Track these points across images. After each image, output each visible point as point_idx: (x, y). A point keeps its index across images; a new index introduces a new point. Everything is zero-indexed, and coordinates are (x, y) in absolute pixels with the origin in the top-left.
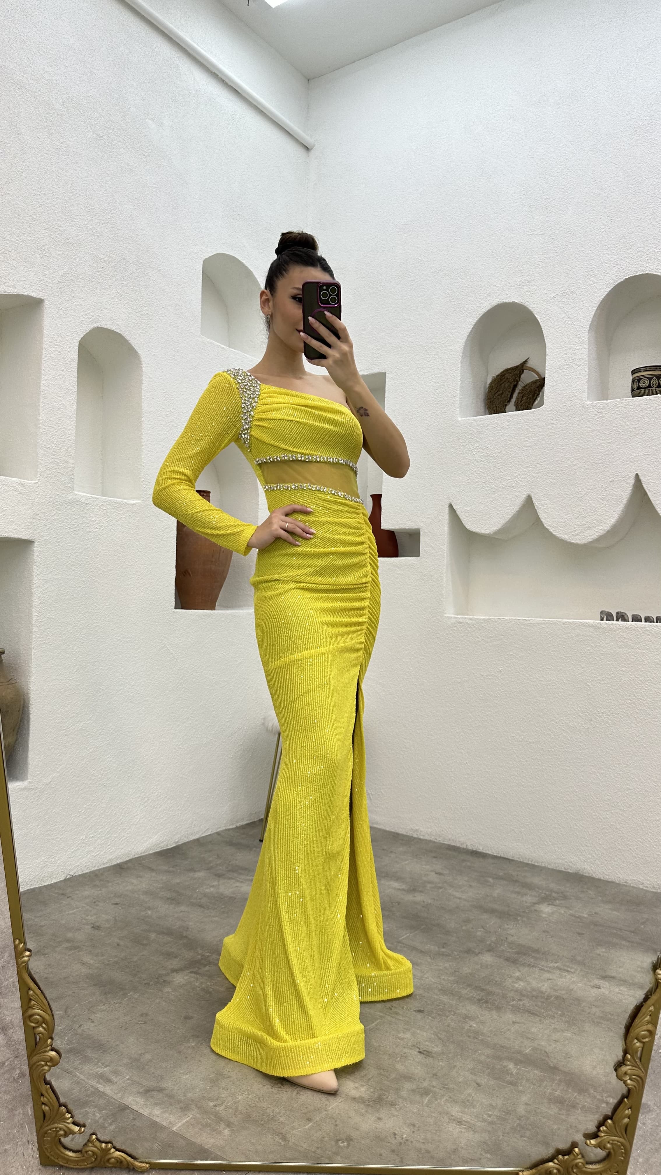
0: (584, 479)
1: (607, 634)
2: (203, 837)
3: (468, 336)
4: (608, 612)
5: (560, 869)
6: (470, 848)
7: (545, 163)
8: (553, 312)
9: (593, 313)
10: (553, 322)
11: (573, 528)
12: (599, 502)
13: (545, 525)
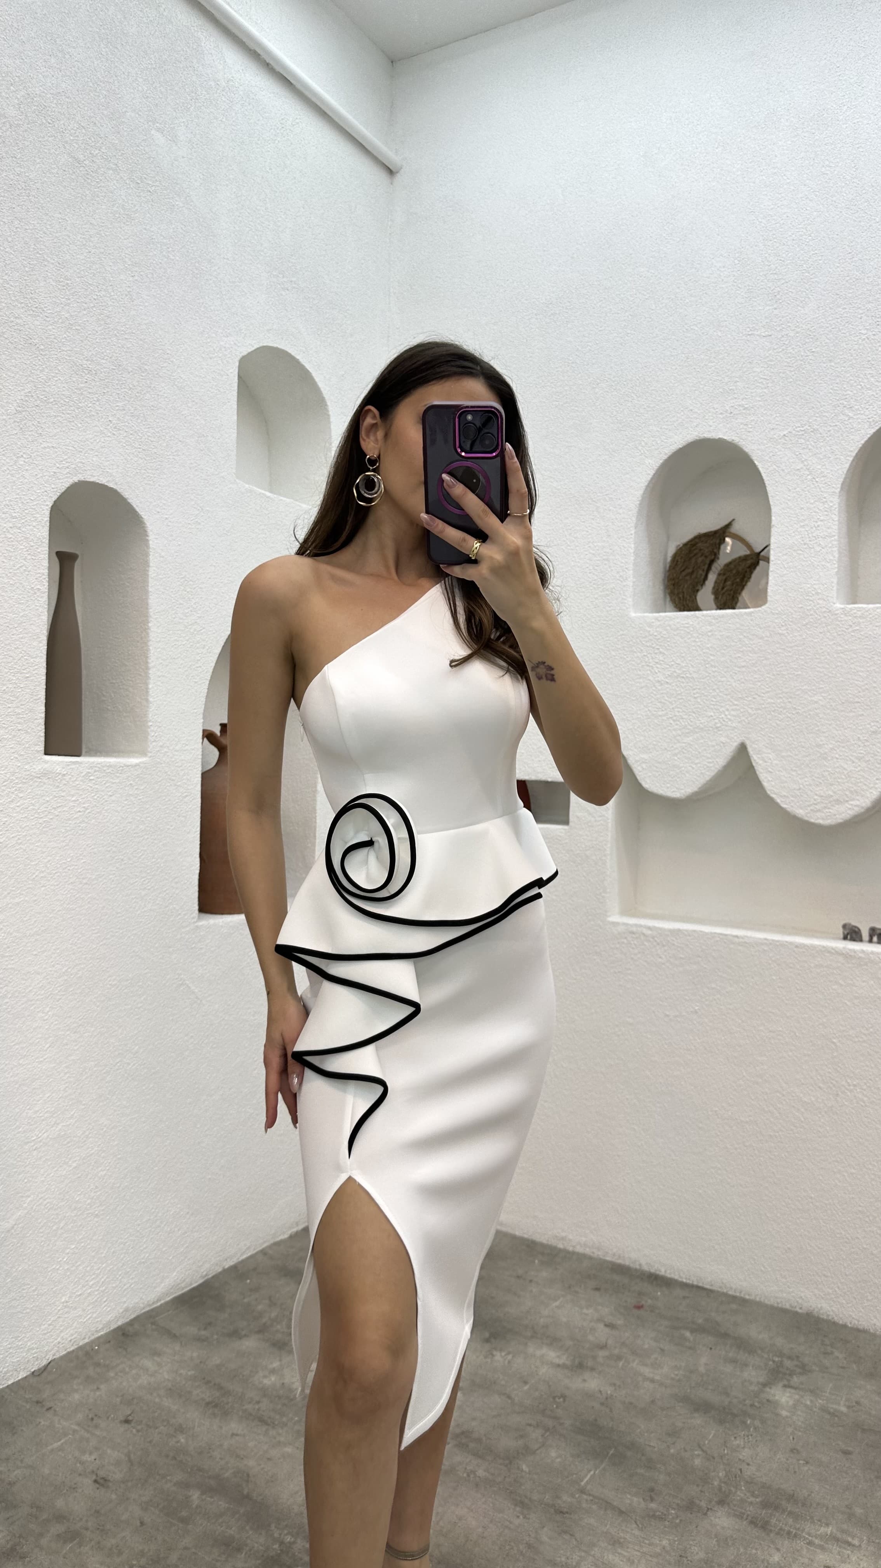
3: (647, 487)
4: (856, 929)
8: (782, 460)
9: (847, 466)
10: (782, 473)
11: (812, 800)
12: (853, 762)
13: (769, 792)
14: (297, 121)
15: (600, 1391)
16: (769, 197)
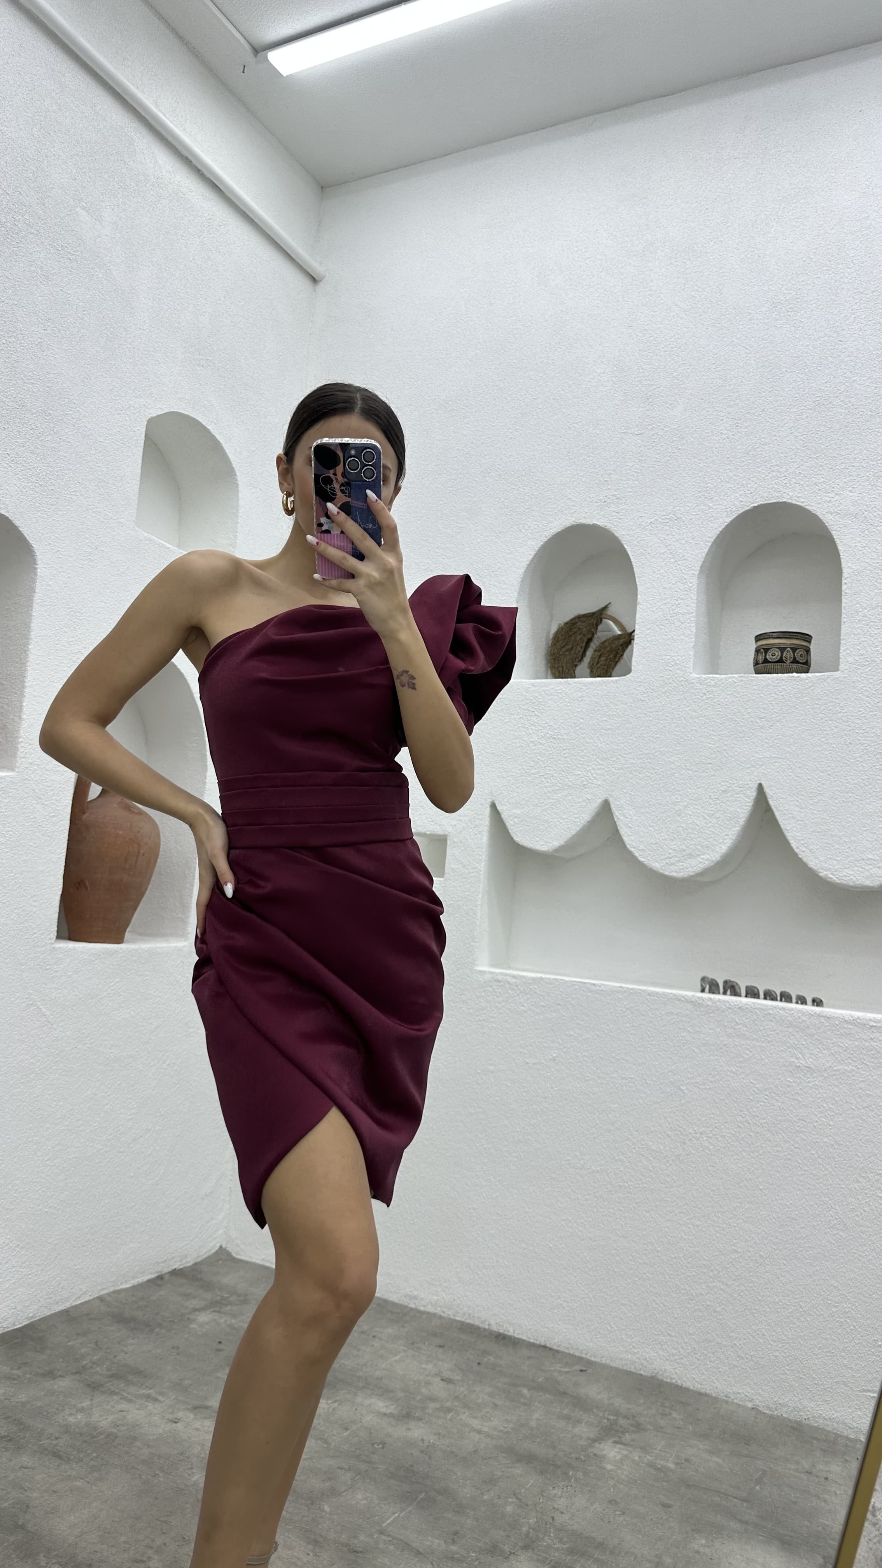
0: (685, 784)
1: (711, 1015)
2: (76, 1306)
3: (528, 565)
4: (713, 980)
5: (628, 1369)
6: (495, 1328)
7: (648, 336)
8: (649, 544)
9: (706, 550)
10: (648, 556)
11: (667, 853)
12: (705, 819)
13: (628, 846)
14: (224, 222)
15: (423, 1440)
16: (646, 315)
